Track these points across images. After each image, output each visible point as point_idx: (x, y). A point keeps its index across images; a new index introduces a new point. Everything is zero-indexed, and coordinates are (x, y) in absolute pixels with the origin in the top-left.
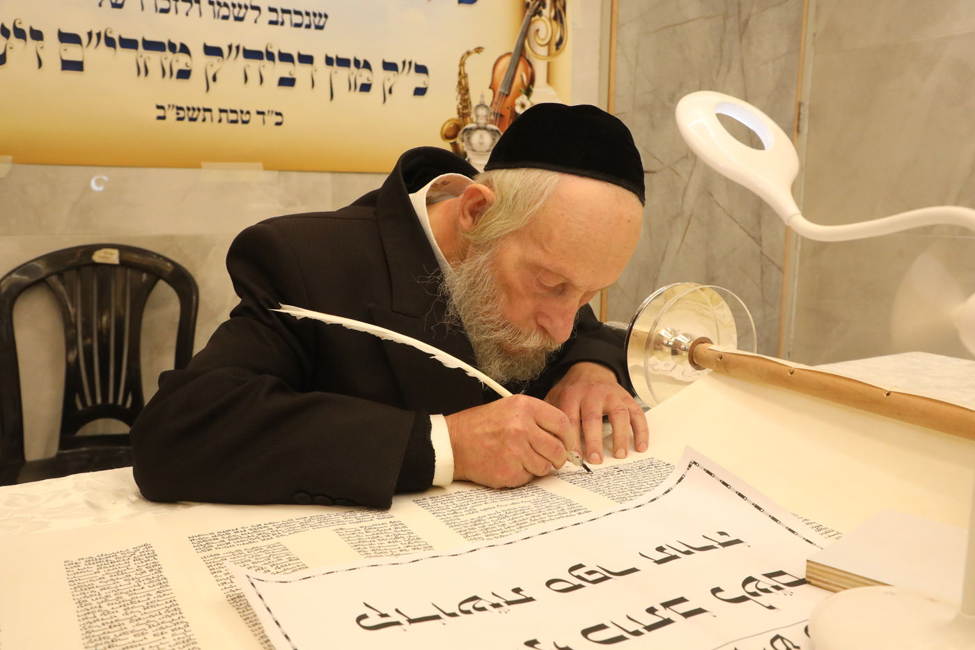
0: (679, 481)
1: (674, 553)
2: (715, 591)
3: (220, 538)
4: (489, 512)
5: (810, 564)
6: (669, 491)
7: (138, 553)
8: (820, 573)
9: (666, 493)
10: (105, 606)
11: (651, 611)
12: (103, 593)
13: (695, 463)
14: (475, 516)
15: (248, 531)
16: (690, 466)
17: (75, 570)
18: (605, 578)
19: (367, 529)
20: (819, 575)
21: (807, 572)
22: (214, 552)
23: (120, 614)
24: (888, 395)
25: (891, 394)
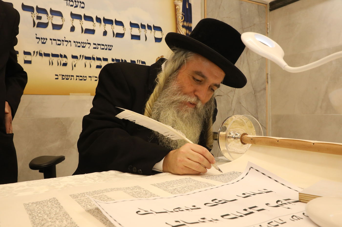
0: (247, 174)
1: (249, 195)
2: (267, 204)
3: (81, 195)
4: (179, 186)
5: (300, 194)
6: (243, 178)
7: (51, 201)
8: (304, 197)
9: (242, 179)
10: (39, 215)
11: (245, 210)
12: (39, 212)
13: (252, 168)
14: (174, 188)
15: (91, 192)
16: (250, 169)
17: (28, 206)
18: (225, 202)
19: (135, 192)
20: (304, 198)
21: (299, 197)
22: (79, 198)
23: (46, 217)
24: (313, 144)
25: (315, 144)
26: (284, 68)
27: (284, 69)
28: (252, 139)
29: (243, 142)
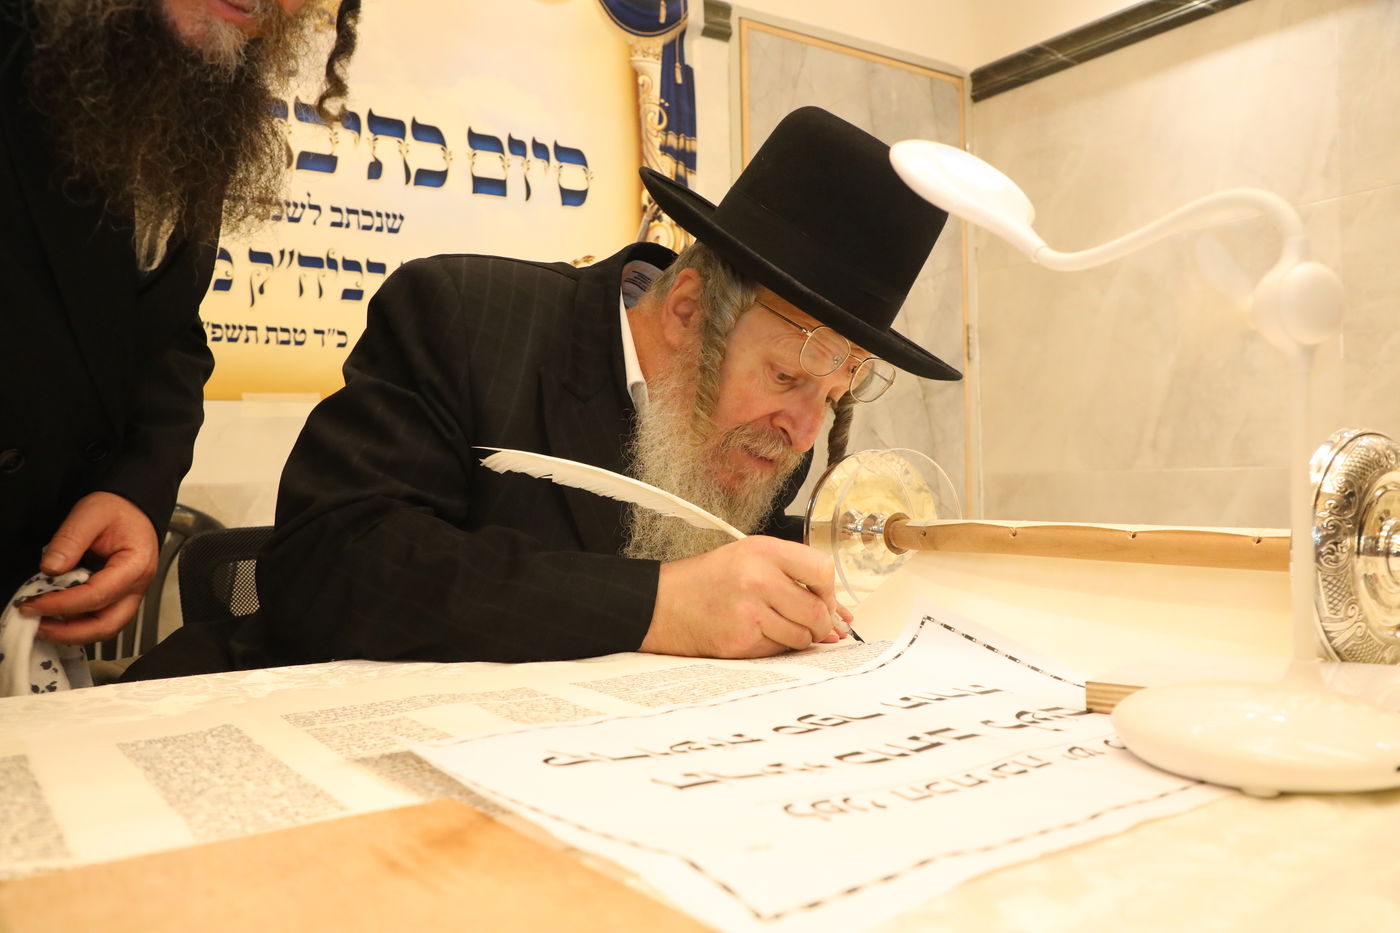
0: (912, 643)
1: (924, 701)
2: (986, 722)
3: (324, 716)
4: (672, 686)
5: (1090, 686)
6: (899, 656)
7: (214, 733)
8: (1103, 695)
9: (897, 657)
10: (181, 769)
11: (915, 738)
12: (177, 761)
13: (929, 618)
14: (654, 691)
15: (358, 708)
16: (923, 623)
17: (134, 748)
18: (845, 722)
19: (519, 705)
20: (1101, 698)
21: (1087, 697)
22: (318, 725)
23: (205, 773)
24: (1134, 536)
25: (1138, 535)
26: (1035, 257)
27: (1035, 261)
28: (925, 534)
29: (893, 547)
